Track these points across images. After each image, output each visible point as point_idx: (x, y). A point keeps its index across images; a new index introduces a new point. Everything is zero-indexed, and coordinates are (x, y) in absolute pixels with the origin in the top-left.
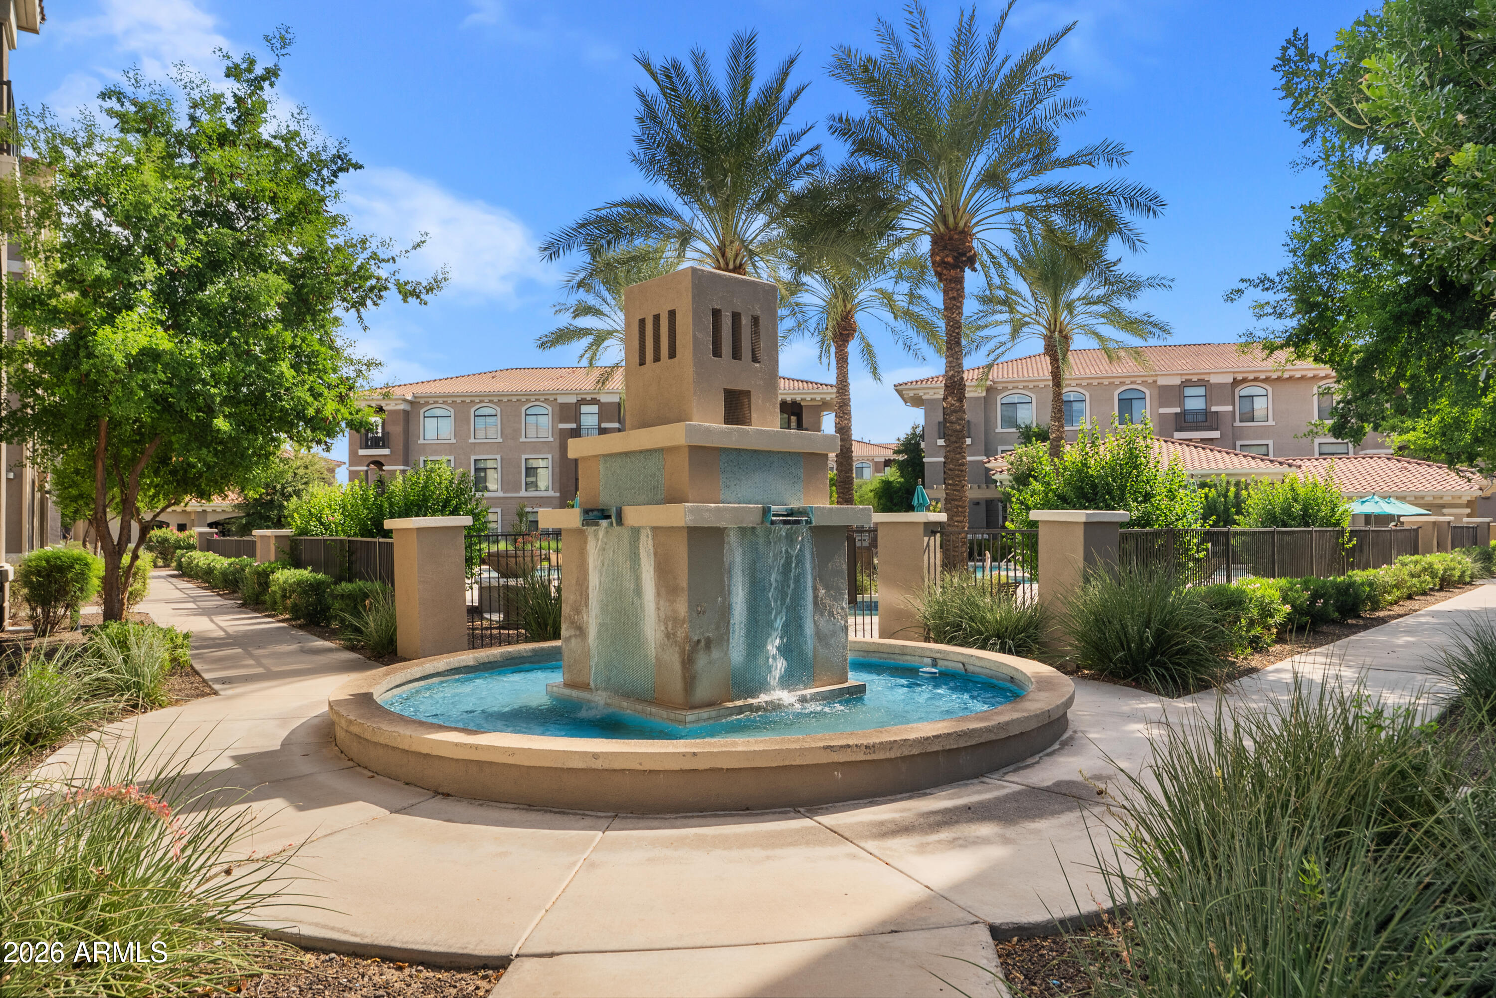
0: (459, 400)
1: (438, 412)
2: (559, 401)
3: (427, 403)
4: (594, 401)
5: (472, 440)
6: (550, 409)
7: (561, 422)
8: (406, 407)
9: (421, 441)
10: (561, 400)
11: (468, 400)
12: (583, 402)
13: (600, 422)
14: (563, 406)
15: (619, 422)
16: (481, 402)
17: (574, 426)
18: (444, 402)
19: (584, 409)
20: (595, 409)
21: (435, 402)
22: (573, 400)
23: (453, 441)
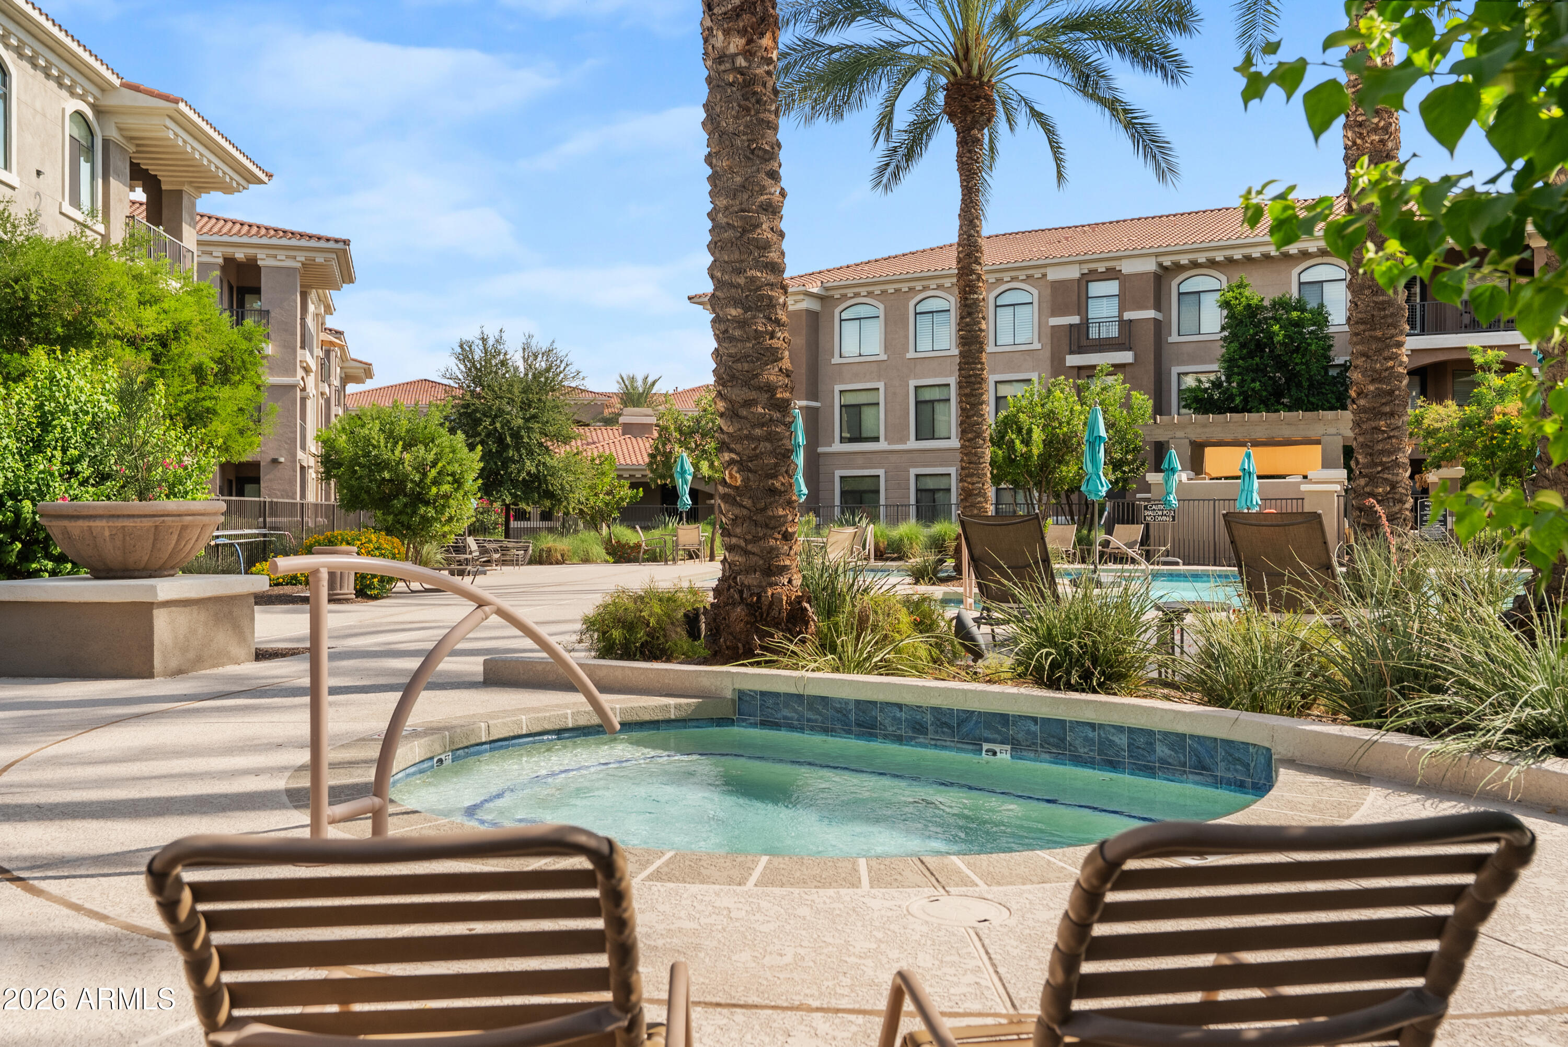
0: (891, 289)
1: (862, 311)
2: (1050, 277)
3: (844, 297)
4: (1111, 274)
5: (911, 354)
6: (1035, 292)
7: (1054, 314)
8: (814, 306)
9: (836, 360)
10: (1054, 275)
11: (905, 287)
12: (1091, 276)
13: (1122, 309)
14: (1058, 287)
15: (1158, 307)
16: (925, 288)
17: (1075, 320)
18: (869, 294)
19: (1096, 289)
20: (1112, 287)
21: (857, 295)
22: (1073, 273)
23: (883, 357)
